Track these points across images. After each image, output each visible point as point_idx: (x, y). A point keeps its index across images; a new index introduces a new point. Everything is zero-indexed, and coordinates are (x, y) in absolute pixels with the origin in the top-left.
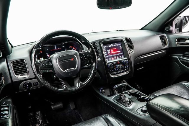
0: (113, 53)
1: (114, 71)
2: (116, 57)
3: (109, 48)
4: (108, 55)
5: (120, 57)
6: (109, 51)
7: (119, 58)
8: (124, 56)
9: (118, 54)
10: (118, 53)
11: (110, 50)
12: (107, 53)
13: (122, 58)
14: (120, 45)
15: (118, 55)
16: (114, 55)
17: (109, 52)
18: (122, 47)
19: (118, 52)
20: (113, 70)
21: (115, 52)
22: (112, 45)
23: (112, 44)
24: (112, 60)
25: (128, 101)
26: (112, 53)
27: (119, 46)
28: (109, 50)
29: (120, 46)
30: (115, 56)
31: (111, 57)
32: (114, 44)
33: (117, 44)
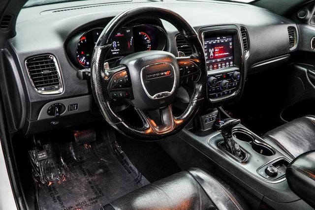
0: (217, 55)
1: (216, 91)
2: (221, 64)
3: (213, 46)
4: (209, 59)
5: (228, 63)
6: (211, 51)
7: (226, 65)
8: (233, 64)
9: (225, 59)
10: (225, 56)
11: (214, 49)
12: (209, 53)
13: (230, 67)
15: (225, 61)
16: (218, 60)
17: (212, 54)
18: (233, 44)
19: (225, 54)
20: (214, 89)
21: (221, 54)
22: (218, 40)
23: (219, 38)
24: (213, 68)
25: (239, 151)
27: (229, 42)
28: (211, 49)
29: (231, 44)
30: (219, 62)
31: (214, 63)
32: (222, 38)
33: (227, 38)
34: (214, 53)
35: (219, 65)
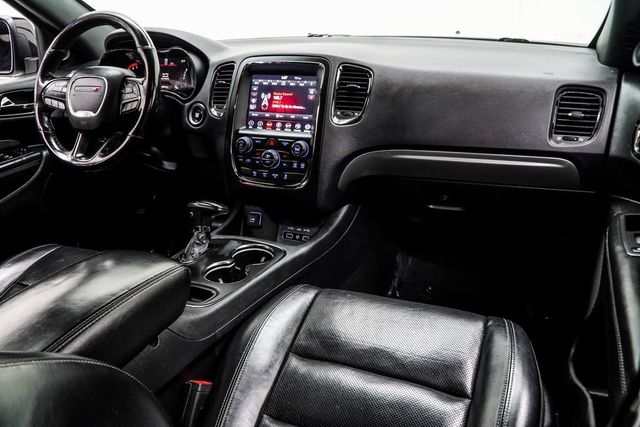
0: (276, 106)
2: (284, 124)
3: (269, 89)
4: (258, 109)
5: (298, 126)
6: (265, 98)
7: (293, 128)
8: (312, 130)
9: (293, 116)
11: (272, 96)
12: (260, 101)
14: (311, 87)
15: (292, 120)
16: (278, 115)
17: (265, 102)
19: (295, 107)
20: (249, 160)
21: (286, 107)
22: (284, 80)
23: (286, 77)
24: (264, 127)
26: (274, 106)
27: (307, 87)
28: (266, 93)
29: (312, 91)
30: (280, 119)
31: (267, 118)
32: (293, 79)
33: (303, 80)
34: (271, 101)
35: (279, 125)
